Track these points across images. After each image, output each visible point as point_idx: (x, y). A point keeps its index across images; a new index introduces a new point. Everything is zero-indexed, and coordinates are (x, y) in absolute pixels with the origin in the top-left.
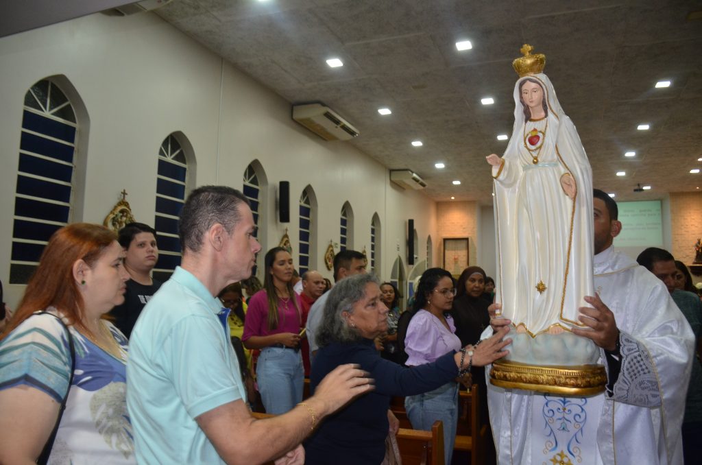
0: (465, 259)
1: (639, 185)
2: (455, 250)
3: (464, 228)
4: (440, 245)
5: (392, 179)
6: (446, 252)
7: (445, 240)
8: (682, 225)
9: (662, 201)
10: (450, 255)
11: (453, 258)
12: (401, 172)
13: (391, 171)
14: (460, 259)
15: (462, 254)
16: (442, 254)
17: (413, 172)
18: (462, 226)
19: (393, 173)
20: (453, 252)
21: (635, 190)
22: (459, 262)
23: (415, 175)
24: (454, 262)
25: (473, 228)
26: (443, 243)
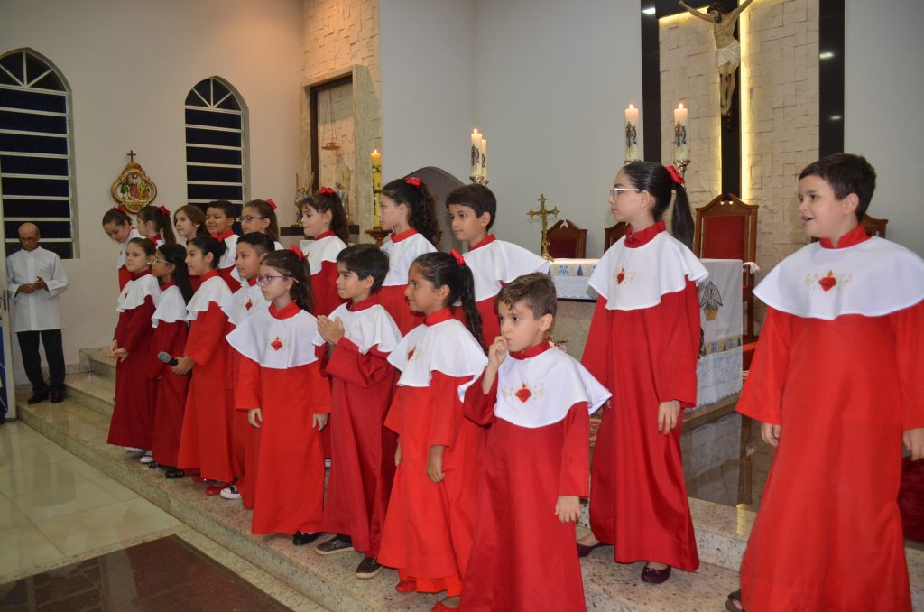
7: (315, 91)
18: (347, 38)
20: (330, 125)
24: (335, 162)
25: (372, 37)
26: (306, 102)
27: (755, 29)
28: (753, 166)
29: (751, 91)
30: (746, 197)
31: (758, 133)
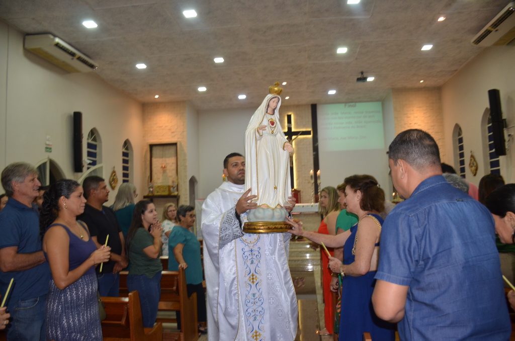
0: (174, 167)
1: (362, 73)
2: (162, 157)
3: (173, 133)
4: (146, 151)
5: (26, 46)
6: (154, 160)
7: (152, 146)
8: (405, 124)
9: (383, 101)
10: (157, 163)
11: (160, 166)
12: (36, 36)
13: (25, 35)
14: (168, 167)
15: (170, 162)
16: (148, 163)
17: (55, 36)
18: (170, 130)
19: (28, 37)
20: (161, 160)
21: (359, 80)
22: (168, 171)
23: (57, 40)
24: (162, 172)
25: (183, 132)
26: (149, 149)
27: (297, 144)
28: (297, 180)
29: (296, 160)
30: (295, 187)
31: (298, 171)
